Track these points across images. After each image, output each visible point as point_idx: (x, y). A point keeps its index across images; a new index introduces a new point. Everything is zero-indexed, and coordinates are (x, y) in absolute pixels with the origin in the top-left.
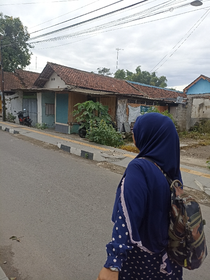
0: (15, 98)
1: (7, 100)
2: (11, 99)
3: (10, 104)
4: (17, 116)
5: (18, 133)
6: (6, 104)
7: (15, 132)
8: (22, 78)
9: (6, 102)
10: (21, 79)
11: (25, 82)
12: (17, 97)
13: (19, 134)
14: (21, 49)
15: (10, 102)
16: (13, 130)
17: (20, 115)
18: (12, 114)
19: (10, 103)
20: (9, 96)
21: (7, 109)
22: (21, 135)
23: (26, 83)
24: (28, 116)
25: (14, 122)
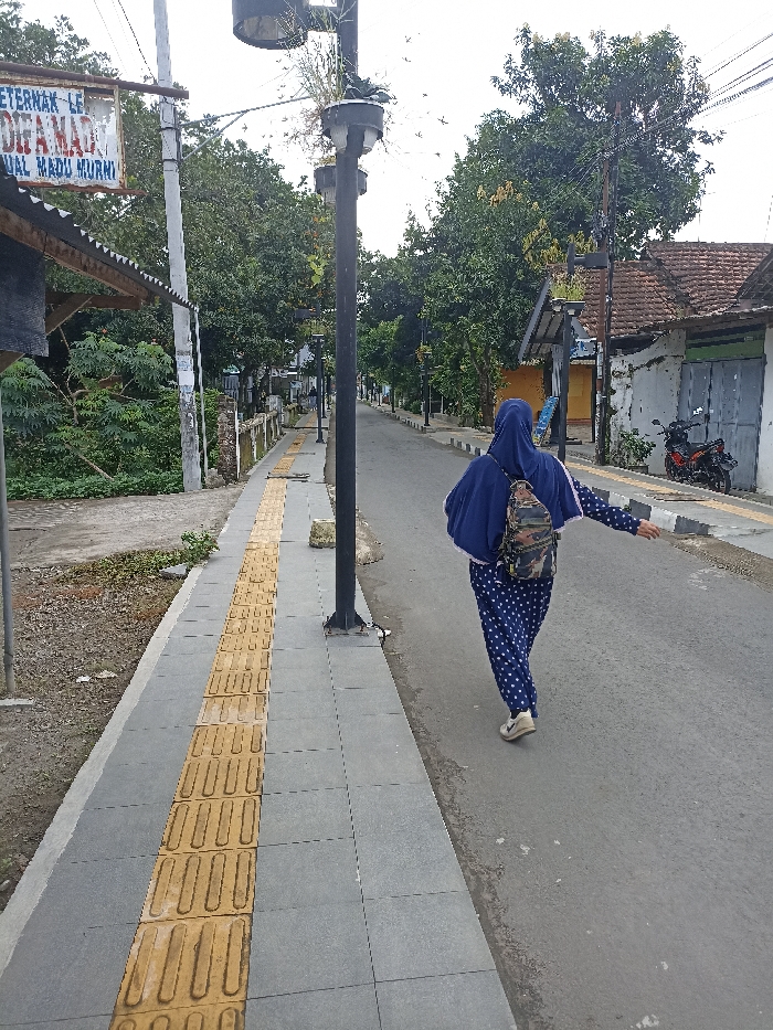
0: (649, 365)
1: (621, 374)
2: (632, 370)
3: (630, 391)
4: (661, 441)
5: (703, 531)
6: (614, 392)
7: (686, 527)
8: (676, 273)
9: (614, 383)
10: (672, 281)
11: (689, 290)
12: (659, 360)
13: (710, 540)
14: (665, 159)
15: (628, 381)
16: (669, 513)
17: (675, 436)
18: (636, 432)
19: (628, 387)
20: (630, 359)
21: (615, 412)
22: (725, 546)
23: (692, 292)
24: (720, 442)
25: (645, 469)
